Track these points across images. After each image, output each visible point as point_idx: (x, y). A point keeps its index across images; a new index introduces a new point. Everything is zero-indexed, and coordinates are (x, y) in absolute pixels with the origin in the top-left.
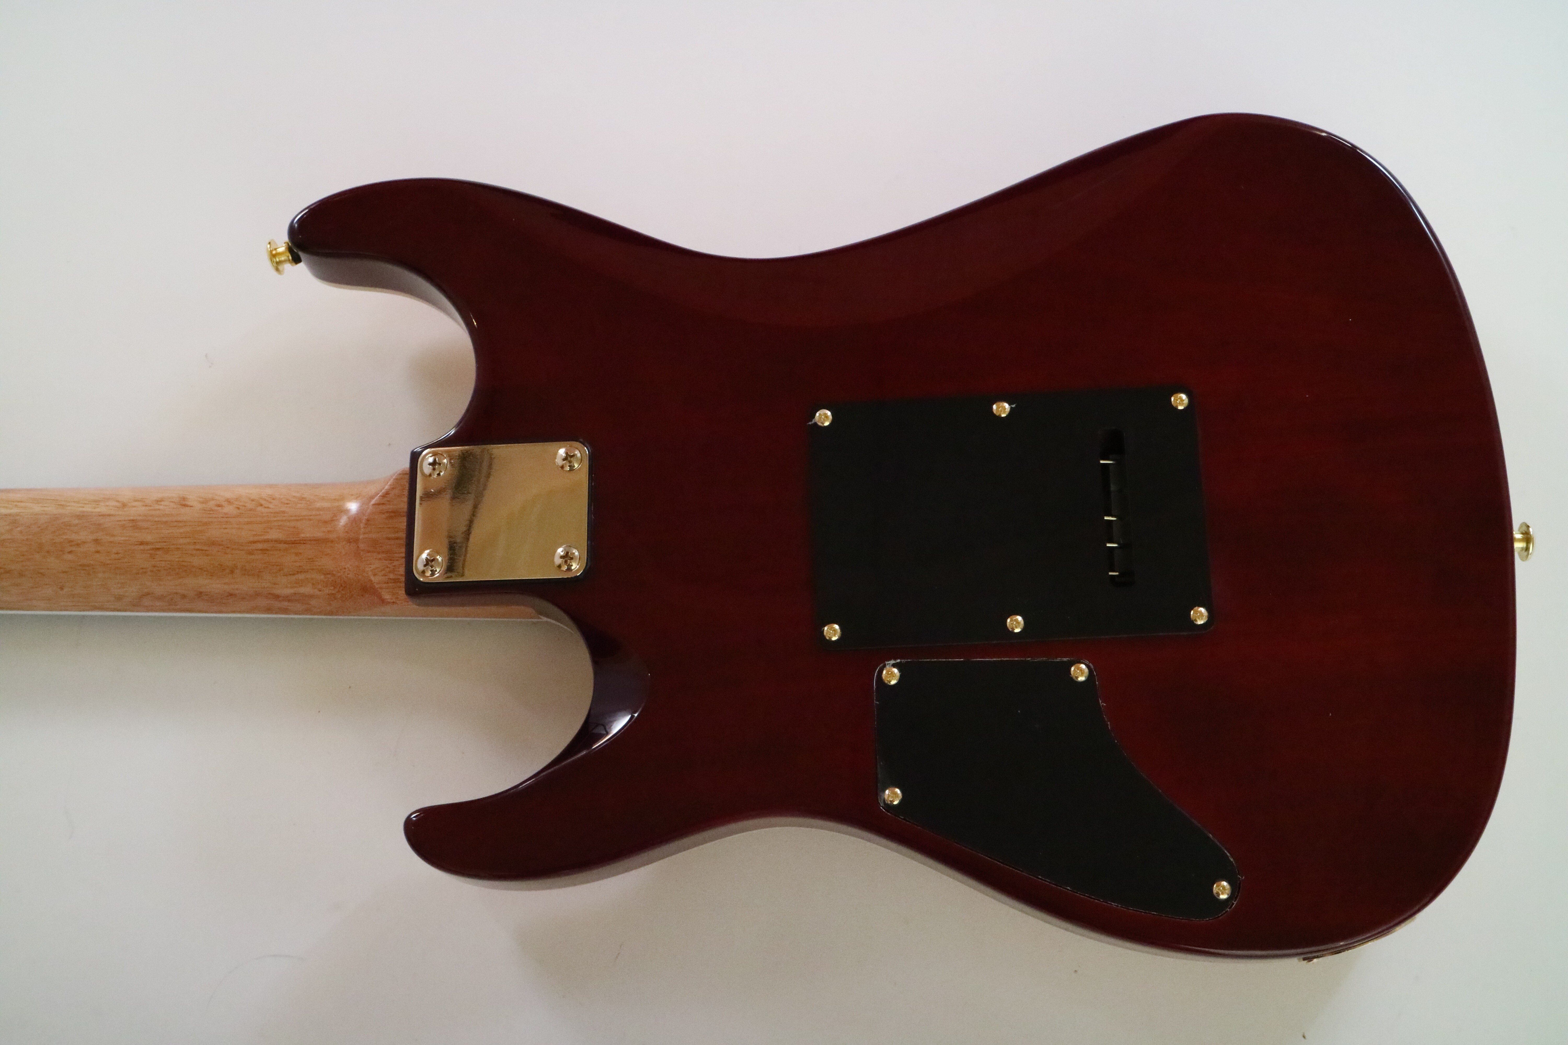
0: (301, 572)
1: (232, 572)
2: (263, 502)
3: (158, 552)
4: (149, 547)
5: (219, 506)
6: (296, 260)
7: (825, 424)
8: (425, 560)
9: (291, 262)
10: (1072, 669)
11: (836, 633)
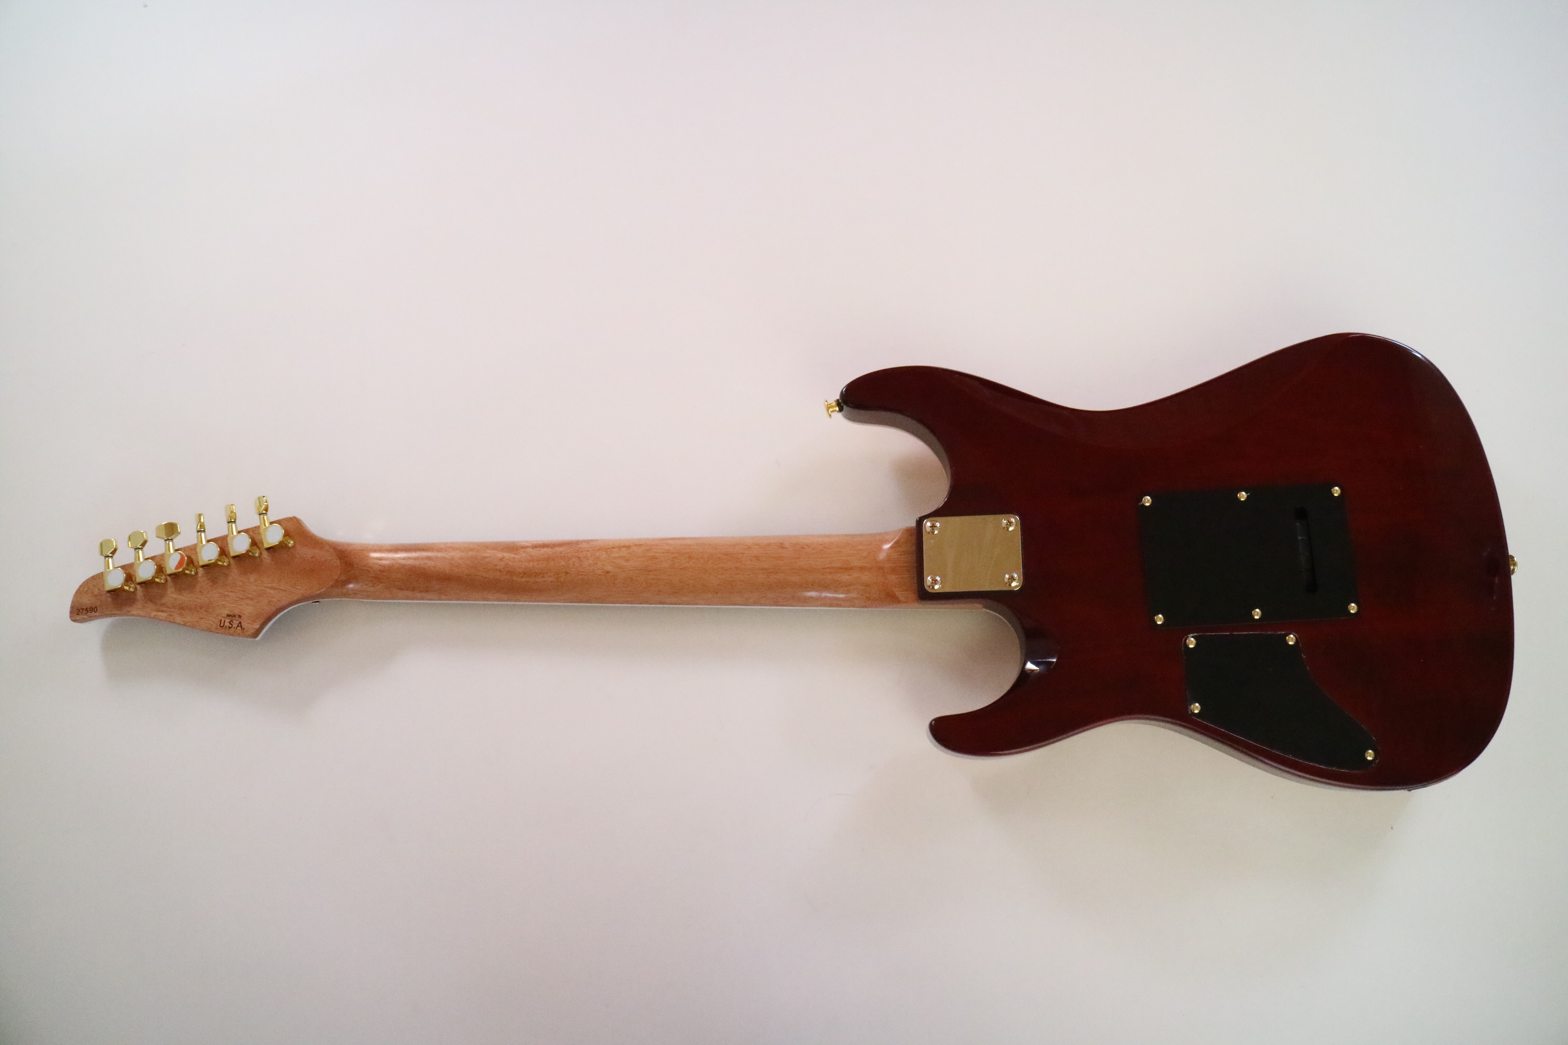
2: (826, 545)
5: (801, 547)
6: (841, 410)
7: (1148, 504)
8: (930, 580)
9: (837, 411)
10: (1287, 638)
11: (1160, 619)
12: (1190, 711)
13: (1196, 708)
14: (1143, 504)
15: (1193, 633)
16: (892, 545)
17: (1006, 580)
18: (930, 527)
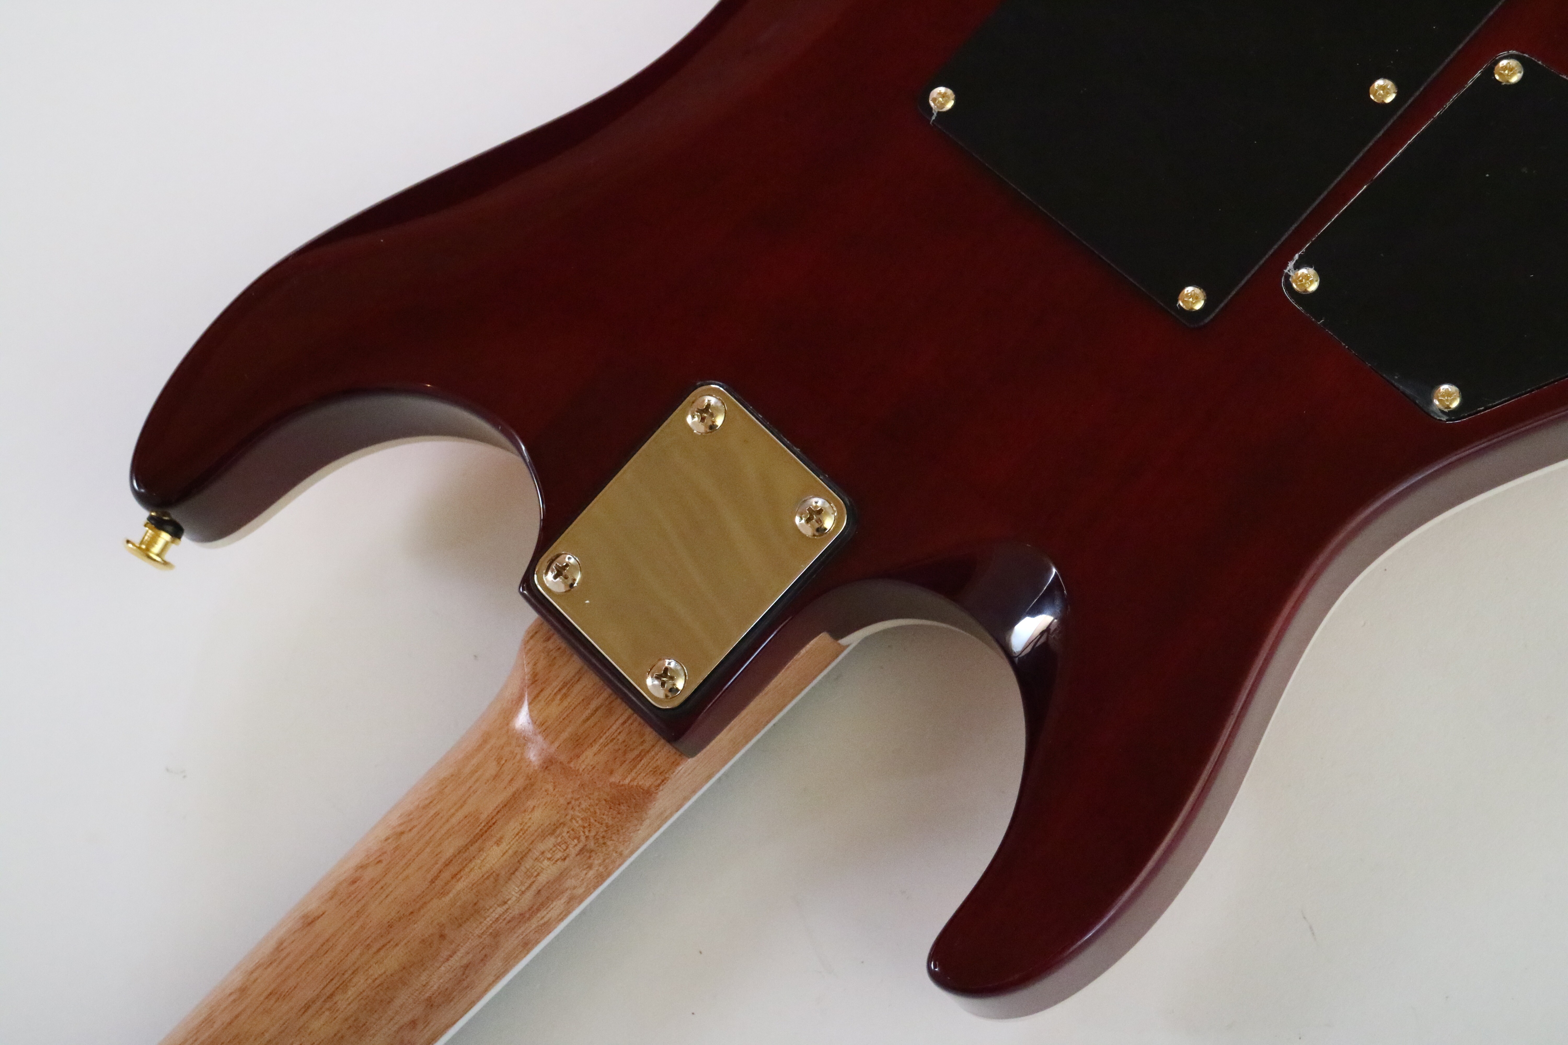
0: (522, 859)
1: (442, 936)
3: (336, 998)
4: (318, 1004)
5: (354, 882)
6: (177, 532)
7: (950, 105)
8: (656, 682)
9: (173, 542)
10: (1497, 77)
11: (1197, 298)
12: (1440, 414)
13: (1447, 397)
14: (939, 113)
15: (1291, 259)
16: (529, 694)
17: (807, 530)
18: (555, 577)
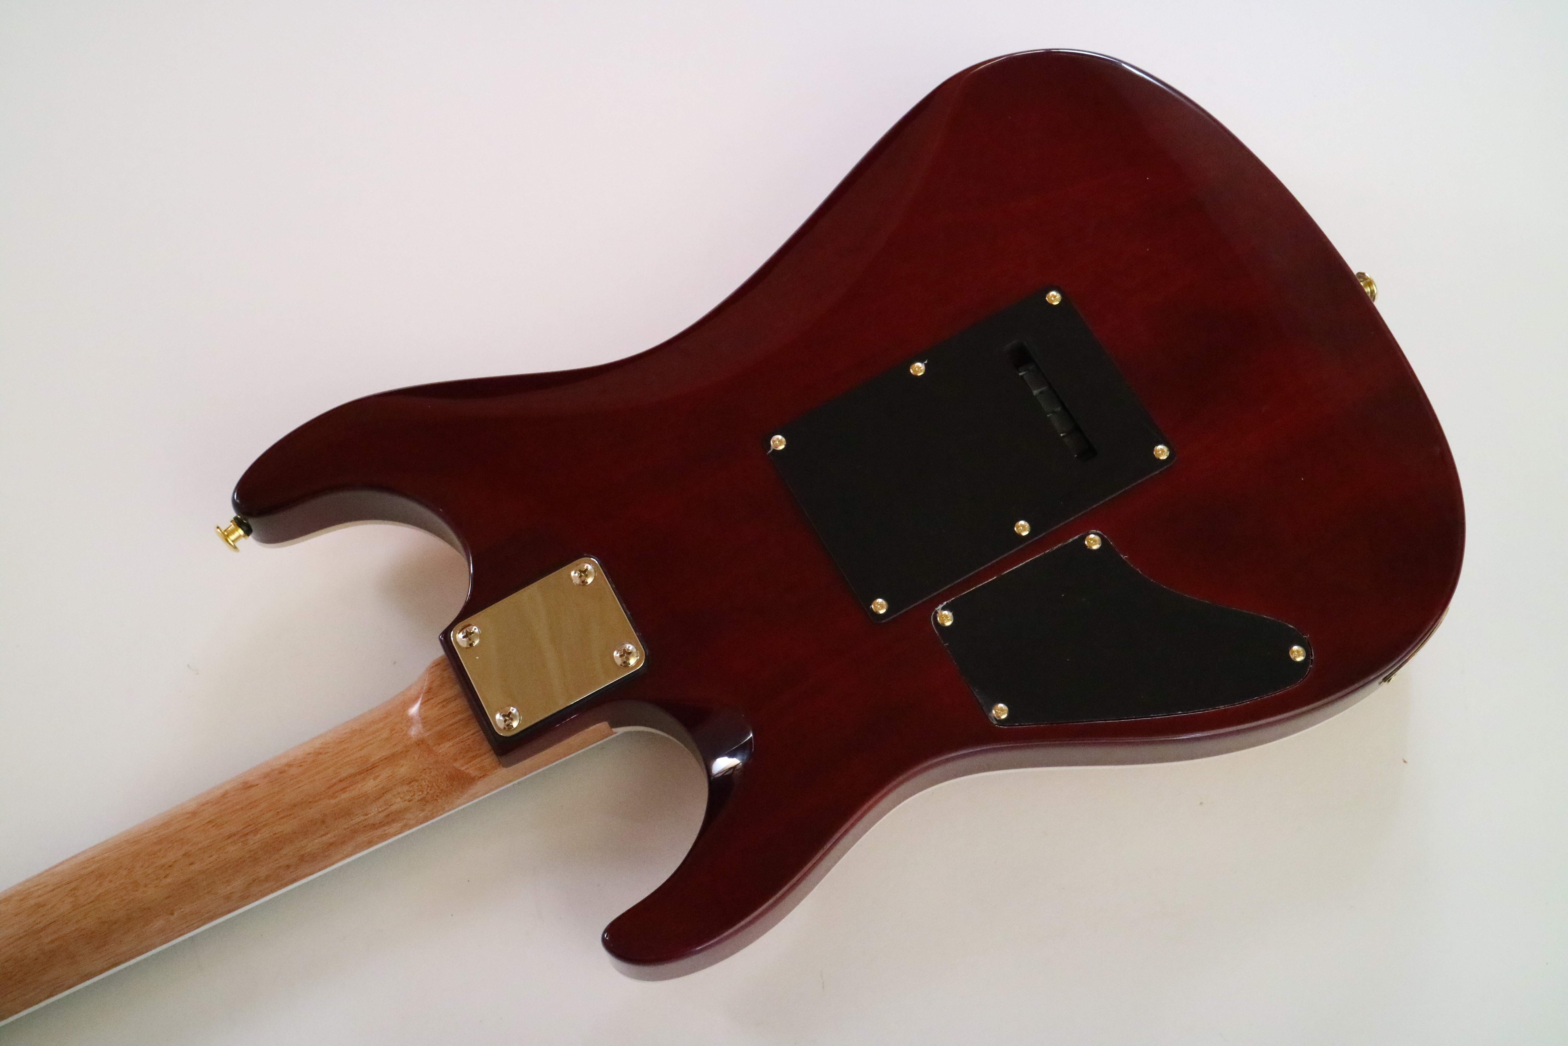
0: (386, 792)
1: (323, 822)
2: (321, 751)
3: (248, 837)
4: (236, 837)
5: (281, 773)
6: (248, 532)
7: (781, 447)
8: (502, 718)
9: (244, 536)
10: (1086, 543)
11: (882, 607)
12: (994, 719)
13: (1001, 711)
14: (774, 450)
15: (942, 603)
16: (422, 699)
17: (619, 661)
18: (464, 637)
